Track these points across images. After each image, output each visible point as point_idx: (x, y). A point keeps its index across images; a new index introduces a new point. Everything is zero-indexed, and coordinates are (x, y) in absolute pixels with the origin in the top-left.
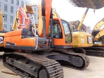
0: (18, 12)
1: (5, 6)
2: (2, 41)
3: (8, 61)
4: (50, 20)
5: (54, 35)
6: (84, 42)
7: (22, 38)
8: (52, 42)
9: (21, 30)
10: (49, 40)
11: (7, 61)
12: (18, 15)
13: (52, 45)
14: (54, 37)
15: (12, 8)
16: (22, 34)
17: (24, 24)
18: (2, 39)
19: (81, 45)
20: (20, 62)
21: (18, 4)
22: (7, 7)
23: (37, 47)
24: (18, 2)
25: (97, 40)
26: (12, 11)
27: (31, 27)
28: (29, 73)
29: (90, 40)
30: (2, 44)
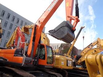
0: (15, 31)
1: (5, 23)
4: (38, 45)
5: (40, 56)
6: (63, 64)
7: (14, 56)
8: (37, 61)
9: (15, 50)
10: (35, 60)
12: (15, 33)
13: (37, 64)
14: (39, 58)
15: (12, 25)
16: (15, 53)
17: (18, 46)
19: (61, 67)
20: (8, 75)
21: (18, 22)
22: (7, 23)
23: (23, 64)
24: (18, 21)
25: (79, 64)
26: (11, 28)
27: (22, 50)
29: (69, 63)
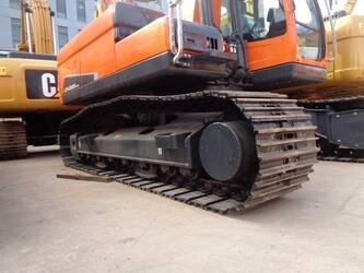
2: (53, 89)
3: (78, 148)
7: (117, 40)
8: (237, 54)
11: (73, 148)
16: (116, 25)
18: (53, 81)
28: (154, 164)
30: (53, 98)
